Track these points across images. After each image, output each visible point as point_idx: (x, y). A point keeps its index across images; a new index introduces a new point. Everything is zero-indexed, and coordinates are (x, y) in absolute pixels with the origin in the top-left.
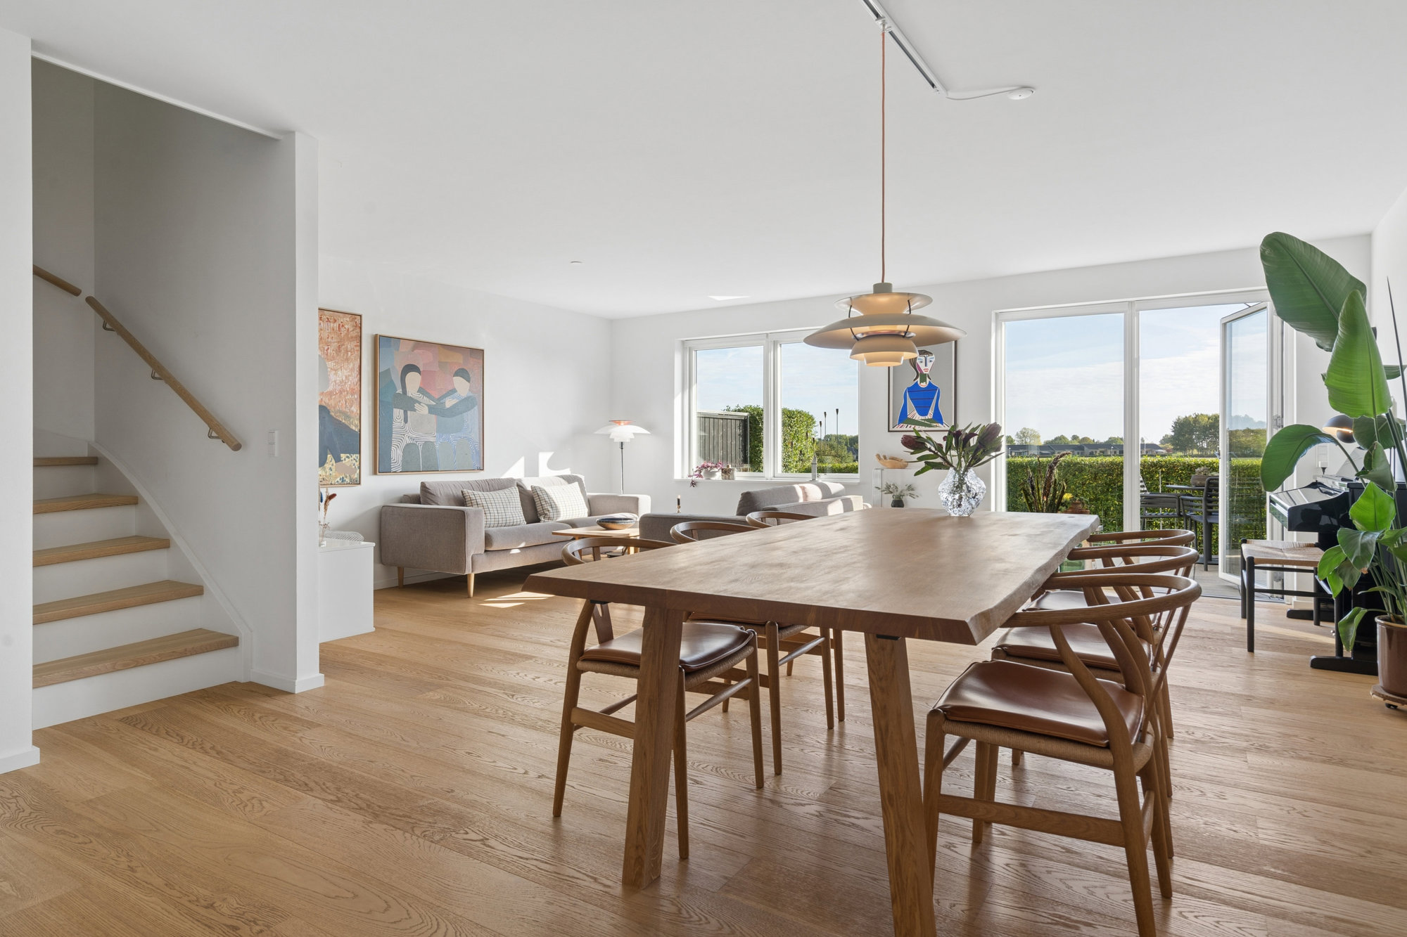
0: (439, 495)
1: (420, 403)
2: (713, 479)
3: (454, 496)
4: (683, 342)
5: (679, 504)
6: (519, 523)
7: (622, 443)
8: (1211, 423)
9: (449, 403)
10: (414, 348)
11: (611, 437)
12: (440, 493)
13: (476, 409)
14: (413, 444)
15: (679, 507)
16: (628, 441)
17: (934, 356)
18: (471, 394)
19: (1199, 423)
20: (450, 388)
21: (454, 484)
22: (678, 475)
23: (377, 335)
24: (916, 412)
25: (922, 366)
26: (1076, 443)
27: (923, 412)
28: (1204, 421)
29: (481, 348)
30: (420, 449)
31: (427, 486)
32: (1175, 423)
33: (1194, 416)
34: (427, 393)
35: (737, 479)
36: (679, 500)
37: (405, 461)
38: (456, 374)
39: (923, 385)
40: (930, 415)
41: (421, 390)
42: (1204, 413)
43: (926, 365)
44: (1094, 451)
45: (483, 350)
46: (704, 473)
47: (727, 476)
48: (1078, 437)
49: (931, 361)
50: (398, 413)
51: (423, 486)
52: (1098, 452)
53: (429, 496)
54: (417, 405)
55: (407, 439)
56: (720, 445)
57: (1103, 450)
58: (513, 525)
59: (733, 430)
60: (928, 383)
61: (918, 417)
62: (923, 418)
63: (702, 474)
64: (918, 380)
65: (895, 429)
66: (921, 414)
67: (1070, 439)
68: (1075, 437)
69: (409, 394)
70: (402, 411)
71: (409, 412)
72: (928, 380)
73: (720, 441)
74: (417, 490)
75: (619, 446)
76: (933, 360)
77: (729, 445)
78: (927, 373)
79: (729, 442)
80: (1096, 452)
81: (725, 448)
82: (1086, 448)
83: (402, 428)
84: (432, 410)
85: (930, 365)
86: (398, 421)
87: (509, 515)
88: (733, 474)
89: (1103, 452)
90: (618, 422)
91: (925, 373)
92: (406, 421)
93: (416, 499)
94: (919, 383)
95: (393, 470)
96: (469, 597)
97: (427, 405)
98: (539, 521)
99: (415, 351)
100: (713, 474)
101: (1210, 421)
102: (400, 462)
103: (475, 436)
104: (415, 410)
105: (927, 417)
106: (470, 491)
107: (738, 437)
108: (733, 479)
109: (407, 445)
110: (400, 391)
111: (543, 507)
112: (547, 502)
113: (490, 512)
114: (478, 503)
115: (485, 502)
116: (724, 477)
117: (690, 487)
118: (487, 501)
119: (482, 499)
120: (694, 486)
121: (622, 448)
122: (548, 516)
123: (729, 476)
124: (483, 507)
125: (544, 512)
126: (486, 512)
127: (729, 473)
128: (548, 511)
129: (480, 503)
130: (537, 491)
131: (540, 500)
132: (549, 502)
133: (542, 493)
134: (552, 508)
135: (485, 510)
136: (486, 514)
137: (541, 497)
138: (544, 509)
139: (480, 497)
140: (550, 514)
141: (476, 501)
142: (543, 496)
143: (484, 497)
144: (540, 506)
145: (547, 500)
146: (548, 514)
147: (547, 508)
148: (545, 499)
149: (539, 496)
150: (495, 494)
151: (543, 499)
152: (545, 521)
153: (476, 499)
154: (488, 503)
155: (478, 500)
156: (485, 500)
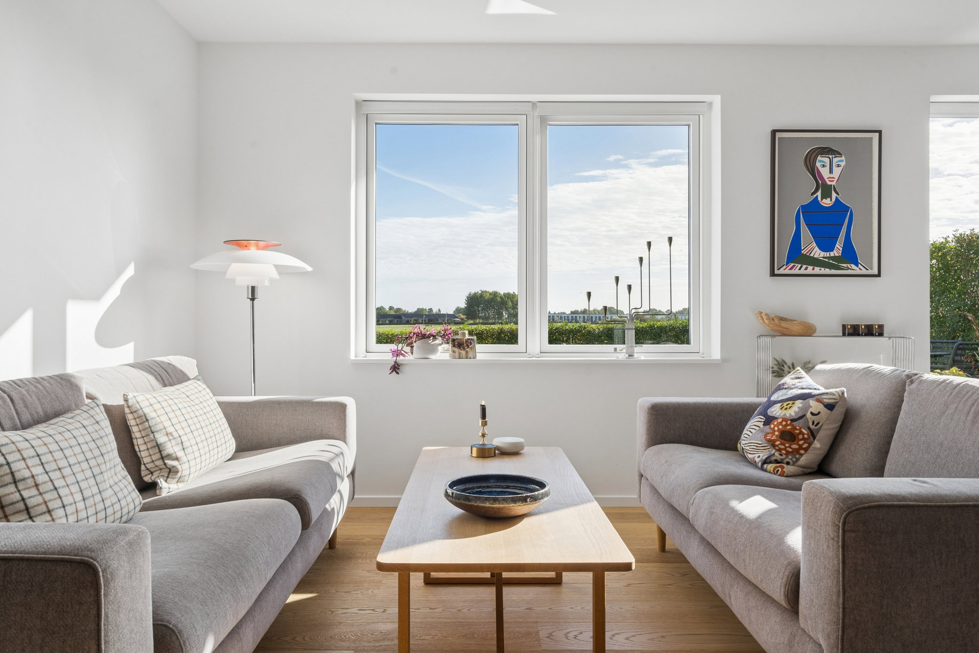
2: (433, 357)
5: (484, 416)
7: (253, 288)
8: (491, 298)
15: (485, 424)
16: (267, 283)
17: (843, 158)
19: (484, 298)
24: (815, 245)
25: (825, 172)
26: (392, 313)
27: (826, 246)
28: (487, 297)
32: (468, 297)
33: (480, 292)
35: (478, 357)
36: (483, 409)
39: (827, 203)
40: (837, 252)
42: (487, 290)
43: (831, 171)
44: (410, 319)
47: (463, 352)
48: (394, 308)
49: (839, 166)
52: (412, 320)
57: (416, 318)
60: (834, 199)
61: (818, 253)
62: (827, 254)
64: (819, 194)
65: (782, 271)
66: (823, 248)
67: (388, 310)
68: (391, 308)
72: (834, 195)
75: (246, 294)
76: (843, 164)
78: (833, 183)
80: (411, 320)
82: (403, 317)
85: (837, 172)
87: (109, 495)
89: (416, 320)
90: (244, 244)
91: (829, 183)
94: (819, 199)
100: (433, 349)
101: (491, 296)
105: (832, 254)
108: (474, 358)
111: (160, 451)
112: (172, 436)
113: (65, 503)
114: (18, 476)
115: (41, 467)
116: (457, 354)
117: (390, 374)
118: (47, 463)
119: (30, 458)
120: (398, 373)
121: (253, 299)
122: (179, 474)
123: (467, 352)
124: (38, 490)
125: (165, 464)
126: (51, 505)
127: (468, 347)
128: (177, 459)
129: (27, 474)
130: (141, 409)
131: (153, 433)
132: (176, 435)
133: (155, 411)
134: (184, 449)
135: (47, 497)
136: (53, 513)
137: (154, 423)
138: (164, 455)
139: (21, 455)
140: (183, 468)
141: (10, 468)
142: (159, 421)
143: (35, 450)
144: (152, 448)
145: (170, 429)
146: (179, 467)
147: (173, 452)
148: (165, 428)
149: (147, 420)
150: (60, 433)
151: (161, 430)
152: (171, 490)
153: (8, 464)
154: (51, 471)
155: (14, 467)
156: (40, 459)
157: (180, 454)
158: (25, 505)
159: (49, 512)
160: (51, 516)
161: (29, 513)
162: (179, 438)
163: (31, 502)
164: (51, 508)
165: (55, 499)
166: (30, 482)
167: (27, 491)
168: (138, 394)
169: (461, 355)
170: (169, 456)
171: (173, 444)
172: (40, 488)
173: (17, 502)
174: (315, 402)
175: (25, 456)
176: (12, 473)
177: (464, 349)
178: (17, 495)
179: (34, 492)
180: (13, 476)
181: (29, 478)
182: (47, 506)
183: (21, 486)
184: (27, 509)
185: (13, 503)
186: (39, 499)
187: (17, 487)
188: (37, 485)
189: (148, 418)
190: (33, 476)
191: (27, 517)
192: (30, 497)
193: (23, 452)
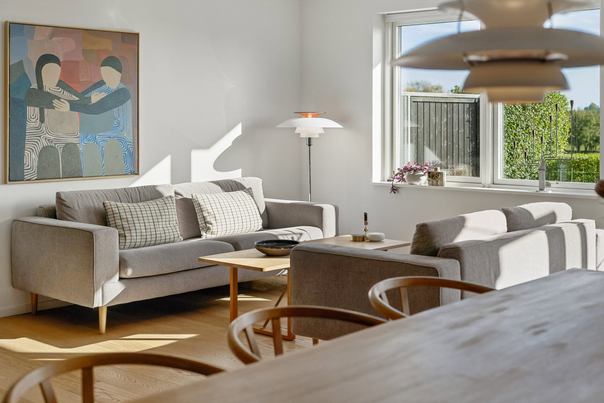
0: (77, 208)
1: (59, 99)
2: (417, 183)
3: (95, 208)
4: (384, 16)
5: (366, 219)
6: (172, 240)
7: (309, 139)
9: (96, 97)
10: (52, 36)
11: (297, 131)
12: (78, 206)
13: (129, 105)
14: (51, 146)
15: (366, 224)
18: (123, 86)
20: (97, 80)
21: (97, 194)
22: (377, 178)
23: (6, 22)
29: (136, 31)
30: (60, 152)
31: (63, 197)
34: (69, 87)
35: (447, 185)
37: (41, 168)
38: (104, 64)
41: (61, 84)
45: (138, 34)
46: (407, 177)
47: (435, 182)
50: (32, 112)
51: (58, 196)
53: (65, 209)
54: (55, 102)
55: (44, 141)
56: (444, 134)
58: (165, 243)
59: (461, 117)
63: (405, 177)
69: (46, 89)
70: (37, 110)
71: (46, 111)
73: (444, 129)
74: (52, 201)
77: (455, 134)
79: (455, 130)
81: (450, 137)
83: (38, 128)
84: (74, 106)
86: (33, 120)
87: (160, 230)
88: (442, 178)
90: (304, 114)
92: (42, 120)
93: (52, 213)
95: (26, 177)
96: (100, 334)
97: (68, 101)
98: (200, 236)
99: (54, 39)
100: (417, 178)
102: (35, 169)
103: (128, 135)
104: (53, 107)
106: (113, 203)
107: (467, 124)
108: (442, 185)
109: (44, 148)
110: (35, 86)
111: (204, 220)
112: (210, 214)
113: (136, 229)
114: (122, 217)
115: (131, 216)
116: (431, 182)
117: (390, 193)
118: (133, 215)
119: (127, 212)
120: (395, 193)
121: (310, 145)
122: (211, 231)
123: (437, 181)
124: (128, 223)
125: (206, 225)
126: (131, 228)
127: (437, 178)
128: (211, 224)
129: (125, 217)
130: (198, 201)
131: (202, 211)
132: (212, 213)
133: (204, 202)
134: (216, 220)
135: (130, 225)
136: (131, 231)
137: (203, 207)
138: (206, 222)
139: (125, 211)
140: (214, 228)
141: (120, 215)
142: (205, 207)
143: (130, 210)
144: (201, 218)
145: (210, 211)
146: (211, 228)
147: (210, 221)
148: (207, 210)
149: (200, 206)
150: (144, 206)
151: (205, 211)
152: (207, 237)
153: (119, 213)
154: (134, 217)
155: (121, 214)
156: (131, 213)
157: (213, 222)
158: (123, 226)
159: (130, 230)
160: (130, 231)
161: (123, 229)
162: (214, 215)
163: (124, 226)
164: (131, 229)
165: (133, 227)
166: (126, 220)
167: (124, 222)
168: (198, 194)
169: (434, 183)
170: (208, 222)
171: (210, 217)
172: (129, 222)
173: (121, 225)
174: (315, 206)
175: (126, 211)
176: (120, 216)
177: (435, 180)
178: (121, 223)
179: (126, 223)
180: (120, 217)
181: (125, 218)
182: (130, 228)
183: (123, 220)
184: (123, 228)
185: (119, 226)
186: (127, 226)
187: (121, 221)
188: (128, 221)
189: (201, 205)
190: (127, 218)
191: (123, 230)
192: (124, 225)
193: (125, 210)
